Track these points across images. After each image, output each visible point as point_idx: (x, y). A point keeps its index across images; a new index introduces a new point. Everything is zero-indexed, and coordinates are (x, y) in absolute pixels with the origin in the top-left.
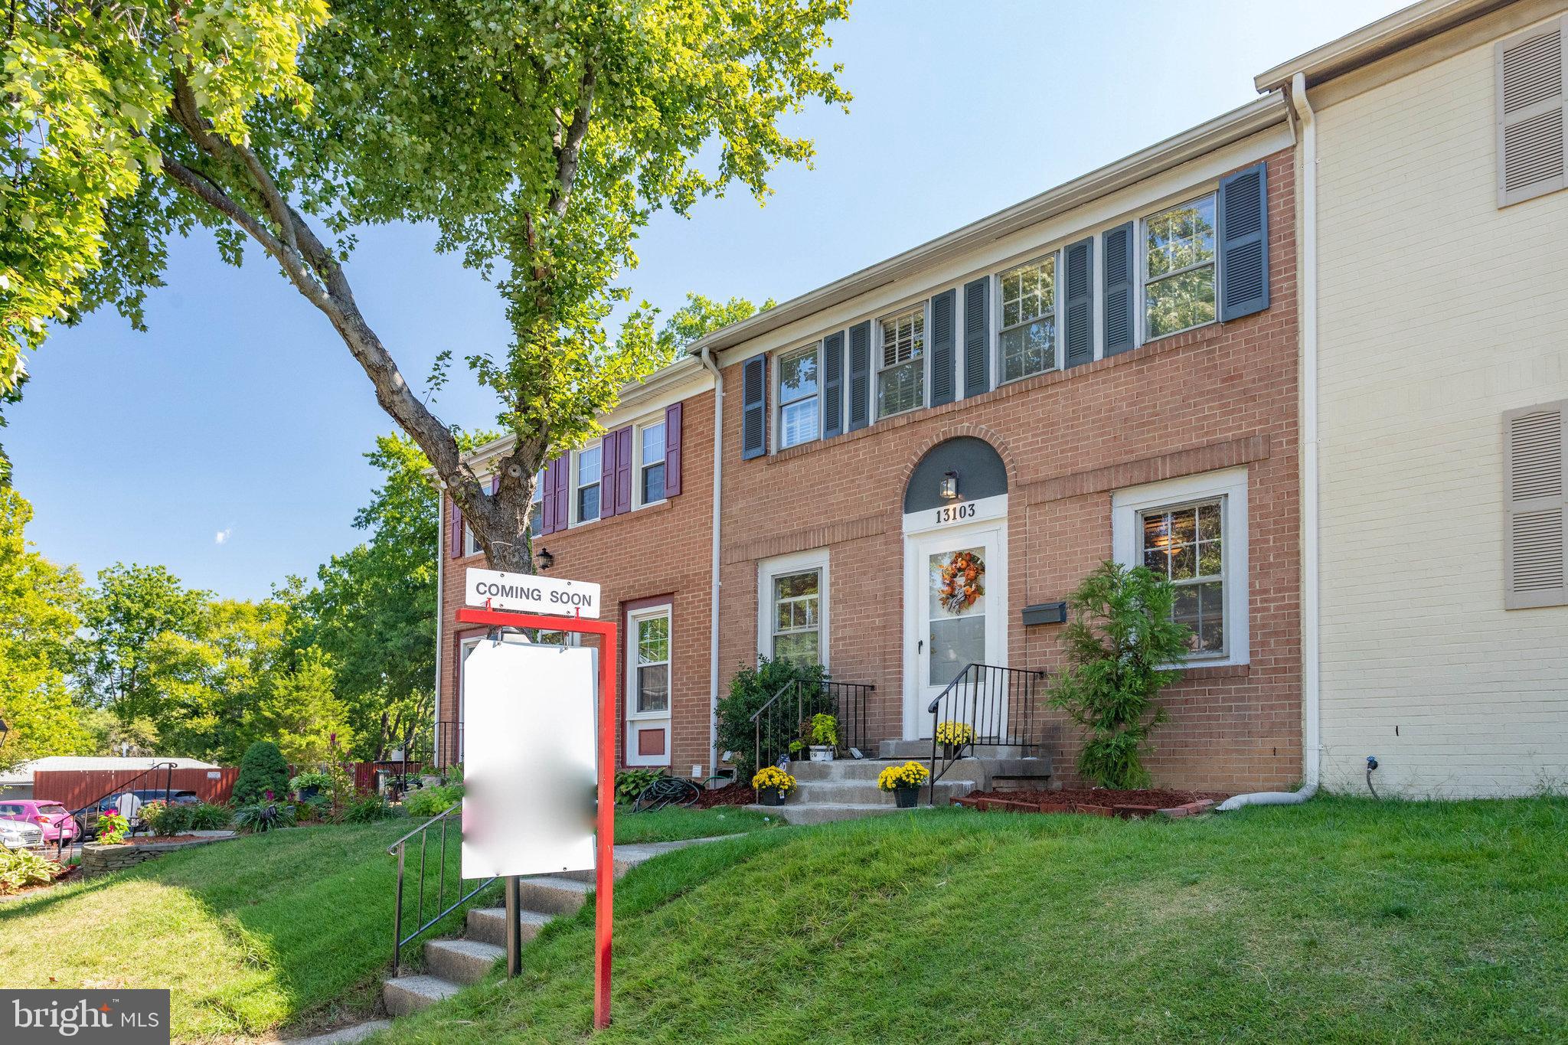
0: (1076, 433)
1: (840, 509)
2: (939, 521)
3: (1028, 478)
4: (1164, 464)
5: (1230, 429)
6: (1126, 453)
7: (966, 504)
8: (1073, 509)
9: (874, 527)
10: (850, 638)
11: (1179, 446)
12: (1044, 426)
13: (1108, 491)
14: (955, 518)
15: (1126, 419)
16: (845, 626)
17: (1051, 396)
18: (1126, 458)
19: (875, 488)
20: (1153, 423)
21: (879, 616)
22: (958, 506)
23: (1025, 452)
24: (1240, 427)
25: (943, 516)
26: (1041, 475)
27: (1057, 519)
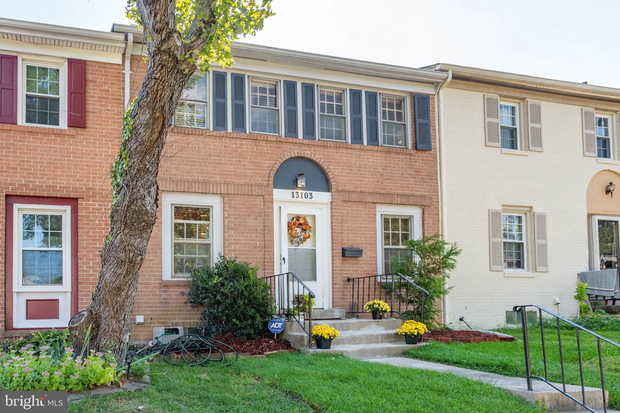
0: (361, 174)
1: (231, 175)
2: (293, 197)
3: (340, 188)
4: (397, 197)
5: (418, 191)
6: (382, 189)
7: (308, 192)
8: (361, 207)
9: (256, 191)
10: (240, 251)
11: (401, 192)
12: (347, 166)
13: (374, 203)
14: (302, 198)
15: (381, 175)
16: (236, 244)
17: (349, 153)
18: (382, 191)
19: (255, 169)
20: (391, 180)
21: (259, 241)
22: (304, 192)
23: (339, 176)
24: (421, 191)
25: (295, 195)
26: (347, 188)
27: (354, 210)
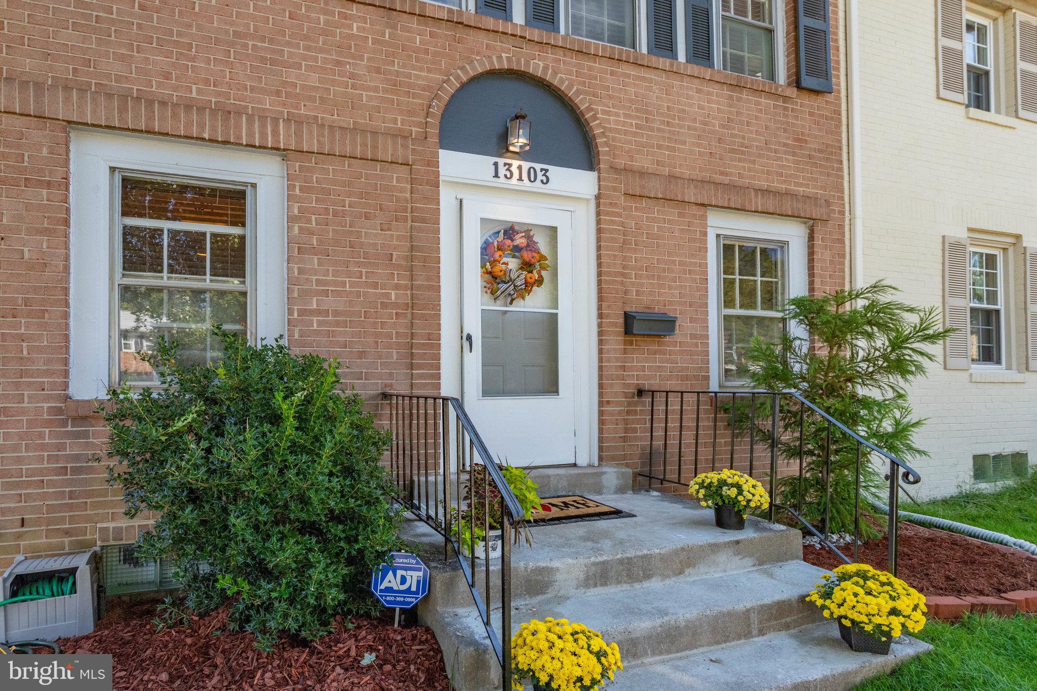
0: (673, 133)
1: (312, 99)
2: (496, 175)
3: (621, 162)
4: (756, 196)
5: (801, 185)
6: (722, 173)
7: (538, 166)
8: (672, 213)
9: (387, 150)
10: (336, 313)
11: (764, 184)
12: (637, 110)
13: (703, 205)
14: (520, 179)
15: (719, 139)
16: (326, 293)
17: (644, 79)
18: (719, 178)
19: (385, 91)
20: (743, 153)
21: (397, 287)
22: (526, 165)
23: (618, 131)
24: (807, 186)
25: (502, 171)
26: (636, 164)
27: (654, 220)
